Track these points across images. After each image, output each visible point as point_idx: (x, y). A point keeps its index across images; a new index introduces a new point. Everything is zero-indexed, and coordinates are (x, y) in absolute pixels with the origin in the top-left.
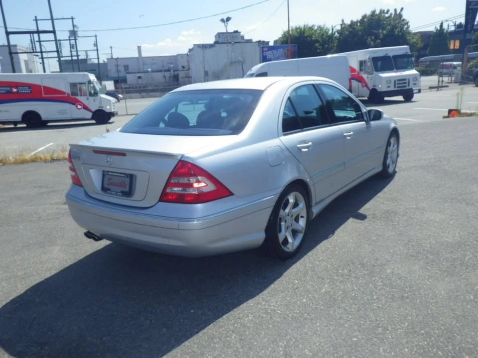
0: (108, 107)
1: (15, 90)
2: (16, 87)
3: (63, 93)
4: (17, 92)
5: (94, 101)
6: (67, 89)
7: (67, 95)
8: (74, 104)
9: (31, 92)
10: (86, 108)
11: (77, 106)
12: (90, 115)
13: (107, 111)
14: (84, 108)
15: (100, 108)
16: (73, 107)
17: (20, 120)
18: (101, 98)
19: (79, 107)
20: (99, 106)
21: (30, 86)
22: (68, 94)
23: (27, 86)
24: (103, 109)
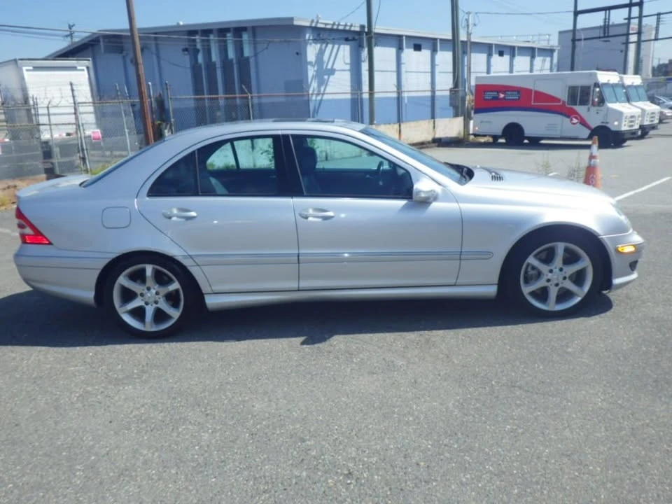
0: (616, 123)
1: (502, 96)
2: (504, 92)
3: (558, 100)
4: (504, 98)
5: (597, 113)
6: (563, 95)
7: (561, 103)
8: (568, 116)
9: (519, 99)
10: (583, 123)
11: (572, 120)
12: (587, 132)
13: (613, 129)
14: (580, 123)
15: (604, 124)
16: (567, 120)
17: (500, 134)
18: (608, 109)
19: (575, 121)
20: (602, 120)
21: (519, 90)
22: (564, 102)
23: (515, 91)
24: (608, 125)
